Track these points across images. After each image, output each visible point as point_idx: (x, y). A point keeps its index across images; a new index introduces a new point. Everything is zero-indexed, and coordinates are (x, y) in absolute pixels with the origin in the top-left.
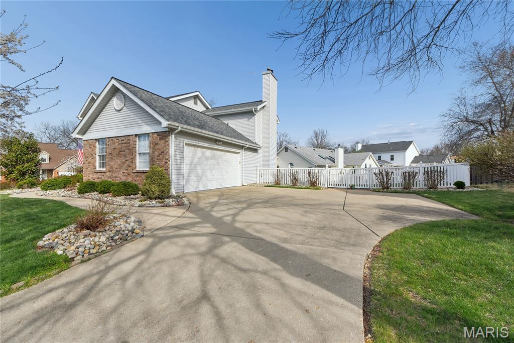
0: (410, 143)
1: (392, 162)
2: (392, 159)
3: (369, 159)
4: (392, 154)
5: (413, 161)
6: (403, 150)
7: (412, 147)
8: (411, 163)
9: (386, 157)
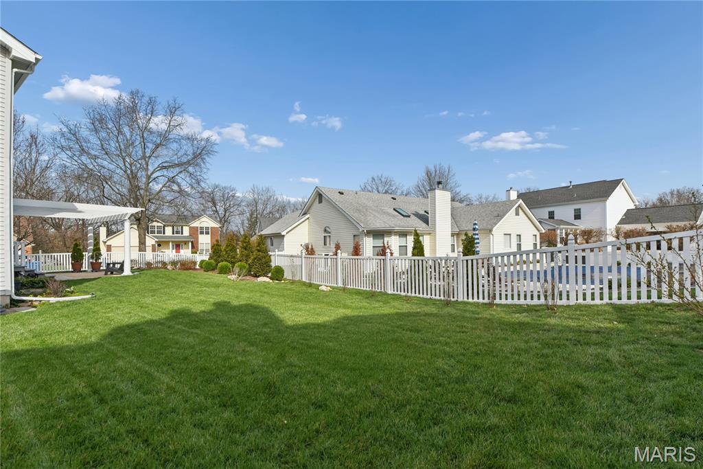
0: (616, 183)
1: (577, 222)
2: (578, 216)
3: (517, 214)
4: (577, 207)
5: (622, 219)
6: (600, 197)
7: (619, 192)
8: (618, 224)
9: (564, 212)
